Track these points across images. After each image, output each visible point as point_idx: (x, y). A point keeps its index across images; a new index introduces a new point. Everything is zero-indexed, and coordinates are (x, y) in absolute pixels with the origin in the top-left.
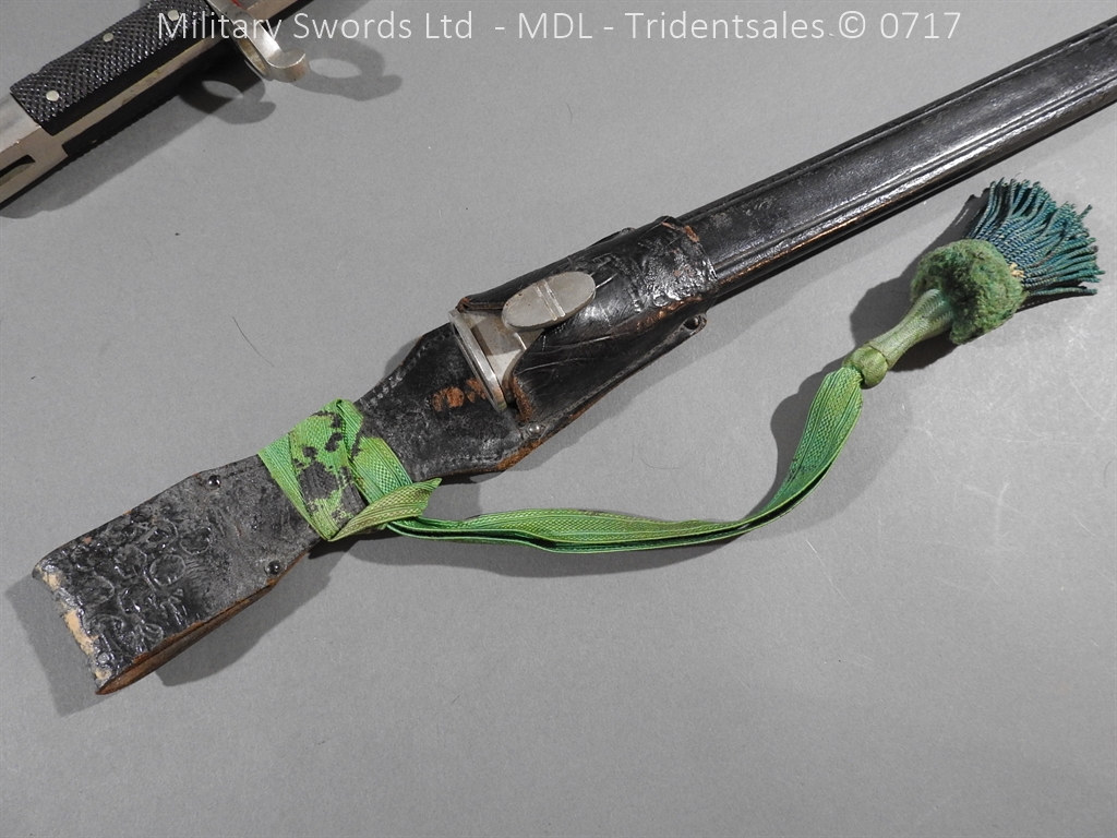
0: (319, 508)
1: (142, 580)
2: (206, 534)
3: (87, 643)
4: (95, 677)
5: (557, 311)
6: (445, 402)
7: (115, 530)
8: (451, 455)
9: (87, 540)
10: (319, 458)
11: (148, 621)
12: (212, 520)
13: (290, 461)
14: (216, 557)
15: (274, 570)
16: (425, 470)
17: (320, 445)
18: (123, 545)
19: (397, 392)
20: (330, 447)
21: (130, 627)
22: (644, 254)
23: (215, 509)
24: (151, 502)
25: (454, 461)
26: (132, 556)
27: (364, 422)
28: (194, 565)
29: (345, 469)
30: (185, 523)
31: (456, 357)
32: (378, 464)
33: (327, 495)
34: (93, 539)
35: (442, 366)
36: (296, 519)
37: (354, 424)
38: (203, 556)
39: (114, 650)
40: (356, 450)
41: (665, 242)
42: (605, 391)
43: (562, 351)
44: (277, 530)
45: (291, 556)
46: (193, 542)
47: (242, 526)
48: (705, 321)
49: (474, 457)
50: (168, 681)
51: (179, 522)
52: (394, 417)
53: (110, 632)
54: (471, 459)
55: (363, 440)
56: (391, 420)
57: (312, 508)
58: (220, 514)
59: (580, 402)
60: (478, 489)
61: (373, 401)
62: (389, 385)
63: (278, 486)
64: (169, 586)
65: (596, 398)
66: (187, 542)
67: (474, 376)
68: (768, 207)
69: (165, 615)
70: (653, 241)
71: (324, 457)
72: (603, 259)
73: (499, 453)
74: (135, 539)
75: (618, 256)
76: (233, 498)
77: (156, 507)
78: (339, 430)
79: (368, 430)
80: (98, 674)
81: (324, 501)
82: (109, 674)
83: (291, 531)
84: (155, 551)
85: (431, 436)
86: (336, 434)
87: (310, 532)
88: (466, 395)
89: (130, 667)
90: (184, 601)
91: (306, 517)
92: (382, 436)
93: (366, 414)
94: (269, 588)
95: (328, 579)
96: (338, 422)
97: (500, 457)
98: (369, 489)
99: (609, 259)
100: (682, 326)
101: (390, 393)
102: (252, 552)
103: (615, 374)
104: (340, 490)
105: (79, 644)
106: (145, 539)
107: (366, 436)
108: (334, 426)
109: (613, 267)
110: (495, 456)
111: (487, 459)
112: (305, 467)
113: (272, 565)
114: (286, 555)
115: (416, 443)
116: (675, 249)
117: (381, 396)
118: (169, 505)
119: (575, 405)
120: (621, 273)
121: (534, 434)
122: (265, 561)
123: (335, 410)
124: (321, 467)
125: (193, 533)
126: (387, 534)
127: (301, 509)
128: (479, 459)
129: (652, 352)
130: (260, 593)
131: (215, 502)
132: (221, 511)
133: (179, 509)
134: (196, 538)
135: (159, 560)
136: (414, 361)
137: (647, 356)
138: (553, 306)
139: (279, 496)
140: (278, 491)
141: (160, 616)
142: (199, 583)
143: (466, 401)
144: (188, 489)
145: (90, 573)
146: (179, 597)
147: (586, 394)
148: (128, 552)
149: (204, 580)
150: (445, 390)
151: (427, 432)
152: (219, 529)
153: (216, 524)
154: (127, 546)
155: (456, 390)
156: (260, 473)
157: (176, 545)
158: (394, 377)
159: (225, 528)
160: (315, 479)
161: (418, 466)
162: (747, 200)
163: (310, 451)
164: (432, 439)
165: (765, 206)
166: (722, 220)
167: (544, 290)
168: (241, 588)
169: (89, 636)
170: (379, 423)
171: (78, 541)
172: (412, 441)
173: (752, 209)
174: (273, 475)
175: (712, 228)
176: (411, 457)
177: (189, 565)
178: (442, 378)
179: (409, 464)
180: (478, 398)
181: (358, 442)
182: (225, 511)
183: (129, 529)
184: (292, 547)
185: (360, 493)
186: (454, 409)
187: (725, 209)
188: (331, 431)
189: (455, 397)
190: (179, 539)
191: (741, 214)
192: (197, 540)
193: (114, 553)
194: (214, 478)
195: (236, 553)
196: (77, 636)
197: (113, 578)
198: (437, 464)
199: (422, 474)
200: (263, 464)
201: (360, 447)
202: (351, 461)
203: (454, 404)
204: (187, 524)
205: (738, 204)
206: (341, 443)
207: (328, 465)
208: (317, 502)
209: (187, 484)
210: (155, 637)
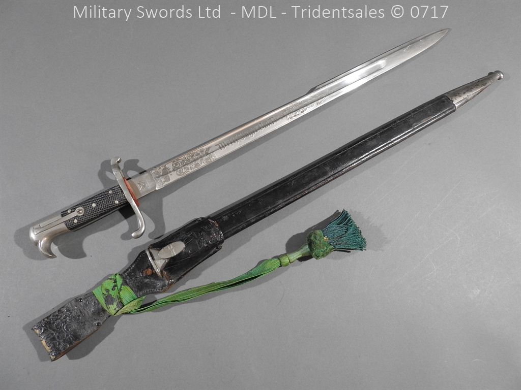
1: (62, 331)
2: (79, 316)
3: (48, 348)
5: (173, 254)
6: (146, 273)
7: (53, 316)
8: (149, 289)
9: (46, 320)
10: (110, 292)
11: (64, 342)
12: (81, 312)
13: (102, 293)
14: (82, 323)
15: (99, 325)
16: (141, 294)
17: (110, 289)
18: (56, 320)
19: (134, 270)
20: (113, 289)
21: (59, 344)
22: (202, 231)
24: (63, 307)
25: (149, 291)
26: (58, 324)
27: (123, 281)
28: (76, 326)
29: (118, 296)
30: (73, 313)
32: (127, 294)
33: (113, 304)
34: (48, 319)
35: (146, 262)
36: (104, 311)
37: (120, 281)
38: (78, 323)
39: (56, 350)
40: (121, 290)
41: (208, 226)
43: (177, 262)
44: (99, 314)
45: (103, 321)
48: (222, 247)
49: (155, 290)
51: (71, 313)
53: (54, 345)
55: (123, 286)
56: (131, 279)
57: (108, 307)
58: (82, 310)
59: (186, 272)
61: (126, 274)
62: (130, 268)
63: (98, 301)
64: (70, 332)
66: (74, 319)
69: (69, 340)
71: (111, 292)
73: (162, 288)
74: (59, 318)
75: (195, 232)
76: (86, 305)
77: (65, 309)
79: (125, 283)
80: (52, 357)
81: (112, 306)
82: (54, 357)
83: (103, 314)
84: (65, 322)
86: (115, 285)
87: (108, 314)
88: (152, 271)
89: (59, 354)
90: (74, 336)
91: (107, 309)
92: (128, 285)
93: (123, 278)
94: (97, 330)
95: (114, 328)
96: (115, 282)
98: (125, 302)
99: (192, 233)
100: (214, 249)
101: (131, 271)
102: (92, 321)
103: (196, 264)
104: (116, 303)
105: (46, 349)
106: (62, 318)
108: (114, 283)
109: (193, 236)
111: (158, 290)
112: (106, 296)
113: (98, 324)
116: (211, 229)
117: (128, 272)
118: (68, 308)
119: (184, 273)
120: (195, 237)
121: (172, 282)
122: (96, 323)
123: (115, 278)
124: (110, 295)
125: (75, 316)
127: (105, 308)
130: (95, 331)
131: (81, 306)
133: (71, 309)
135: (66, 324)
136: (138, 261)
137: (204, 258)
138: (173, 252)
140: (99, 303)
141: (67, 340)
142: (78, 330)
143: (152, 273)
144: (73, 303)
145: (48, 329)
146: (72, 335)
148: (57, 322)
150: (147, 270)
152: (82, 314)
156: (93, 297)
157: (71, 320)
158: (132, 266)
159: (84, 314)
160: (109, 299)
161: (138, 293)
162: (233, 211)
163: (108, 291)
164: (143, 285)
165: (239, 213)
166: (225, 218)
167: (170, 247)
168: (89, 331)
170: (127, 280)
171: (44, 320)
172: (137, 286)
173: (235, 214)
174: (97, 298)
175: (223, 221)
177: (74, 326)
178: (146, 266)
179: (135, 292)
181: (121, 287)
182: (84, 309)
183: (57, 315)
184: (103, 318)
185: (122, 303)
186: (149, 276)
187: (227, 214)
189: (149, 271)
190: (72, 318)
191: (232, 216)
192: (76, 318)
193: (54, 323)
194: (81, 299)
195: (88, 321)
196: (45, 347)
197: (54, 330)
198: (144, 292)
200: (94, 294)
202: (119, 293)
203: (149, 274)
205: (231, 213)
206: (116, 288)
207: (112, 295)
208: (110, 306)
209: (73, 301)
210: (67, 346)
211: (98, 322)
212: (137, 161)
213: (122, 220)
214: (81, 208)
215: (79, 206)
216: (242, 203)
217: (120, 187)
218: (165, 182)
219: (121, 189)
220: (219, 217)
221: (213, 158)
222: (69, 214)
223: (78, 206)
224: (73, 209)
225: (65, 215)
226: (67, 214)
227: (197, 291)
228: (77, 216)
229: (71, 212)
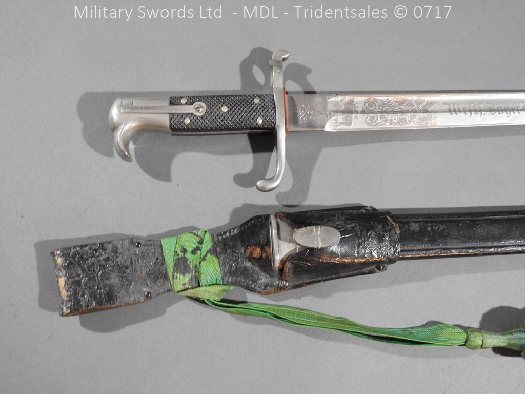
0: (178, 278)
1: (94, 277)
2: (127, 268)
3: (64, 293)
4: (62, 310)
5: (318, 244)
6: (251, 253)
7: (90, 249)
8: (244, 278)
9: (78, 249)
10: (187, 255)
11: (91, 296)
12: (131, 263)
13: (173, 250)
14: (127, 280)
15: (148, 296)
16: (230, 280)
17: (189, 248)
18: (92, 257)
19: (233, 238)
20: (194, 252)
21: (83, 295)
22: (371, 229)
23: (134, 258)
24: (109, 243)
25: (244, 282)
26: (94, 264)
27: (213, 246)
28: (117, 280)
29: (196, 266)
30: (120, 258)
31: (266, 233)
32: (211, 269)
33: (184, 274)
34: (81, 249)
35: (257, 235)
36: (165, 277)
37: (207, 245)
38: (122, 277)
39: (74, 303)
40: (204, 259)
41: (383, 227)
42: (324, 280)
43: (313, 260)
44: (156, 279)
45: (157, 293)
46: (120, 269)
47: (142, 268)
48: (386, 269)
49: (253, 284)
51: (117, 257)
52: (226, 250)
53: (75, 294)
54: (252, 284)
55: (209, 255)
56: (224, 250)
57: (175, 277)
58: (135, 261)
59: (312, 280)
61: (220, 237)
62: (230, 233)
63: (164, 259)
64: (104, 284)
65: (320, 281)
66: (118, 268)
67: (270, 246)
68: (440, 230)
69: (99, 296)
70: (379, 224)
71: (189, 255)
72: (351, 223)
73: (266, 287)
74: (98, 256)
75: (359, 225)
76: (143, 256)
77: (110, 246)
78: (200, 246)
79: (213, 251)
80: (64, 309)
81: (181, 276)
82: (68, 311)
83: (162, 283)
84: (104, 266)
85: (239, 266)
86: (198, 247)
87: (170, 285)
88: (262, 254)
89: (76, 310)
90: (108, 294)
91: (171, 279)
92: (217, 257)
93: (214, 242)
94: (142, 302)
96: (201, 242)
97: (265, 289)
98: (203, 282)
99: (354, 225)
100: (374, 266)
101: (229, 237)
102: (142, 284)
103: (333, 275)
104: (190, 275)
105: (60, 293)
106: (101, 258)
107: (211, 254)
108: (199, 243)
109: (354, 230)
110: (263, 288)
111: (259, 287)
112: (179, 257)
113: (148, 293)
114: (155, 291)
115: (231, 266)
116: (386, 233)
117: (224, 236)
118: (116, 247)
119: (308, 281)
120: (357, 234)
121: (285, 286)
123: (202, 236)
124: (185, 260)
125: (121, 264)
126: (203, 302)
127: (170, 274)
128: (255, 286)
129: (355, 272)
131: (135, 254)
132: (136, 260)
133: (120, 251)
134: (122, 267)
135: (104, 271)
136: (246, 226)
137: (351, 273)
138: (318, 241)
139: (163, 265)
140: (163, 262)
141: (96, 296)
142: (116, 289)
143: (261, 257)
144: (126, 243)
145: (75, 264)
146: (106, 291)
147: (316, 278)
148: (92, 261)
149: (119, 288)
150: (254, 247)
151: (238, 263)
152: (133, 268)
153: (132, 266)
154: (93, 258)
155: (259, 250)
156: (158, 250)
157: (113, 267)
158: (234, 230)
159: (135, 269)
160: (181, 265)
161: (227, 277)
162: (432, 222)
163: (184, 250)
164: (239, 268)
165: (438, 229)
166: (414, 227)
167: (317, 231)
168: (132, 298)
169: (67, 291)
170: (218, 249)
171: (75, 247)
172: (230, 265)
173: (432, 227)
174: (164, 254)
175: (409, 229)
176: (226, 271)
177: (114, 279)
178: (255, 240)
179: (224, 275)
180: (267, 257)
181: (206, 255)
182: (138, 261)
183: (96, 251)
184: (159, 289)
185: (198, 280)
186: (254, 258)
187: (420, 222)
188: (196, 245)
189: (257, 252)
190: (115, 265)
191: (425, 228)
192: (122, 269)
193: (87, 259)
194: (139, 243)
195: (136, 283)
196: (61, 289)
197: (83, 271)
198: (236, 280)
199: (227, 281)
200: (162, 246)
201: (206, 258)
202: (200, 263)
203: (255, 256)
204: (120, 260)
205: (427, 222)
206: (199, 252)
207: (189, 260)
208: (178, 275)
209: (127, 241)
210: (92, 304)
211: (146, 290)
212: (309, 71)
213: (247, 153)
214: (203, 104)
215: (200, 100)
216: (449, 215)
217: (273, 100)
218: (342, 123)
219: (274, 104)
220: (406, 220)
221: (433, 121)
222: (182, 104)
223: (200, 98)
224: (191, 101)
225: (175, 104)
226: (179, 104)
227: (318, 320)
228: (192, 114)
229: (186, 104)
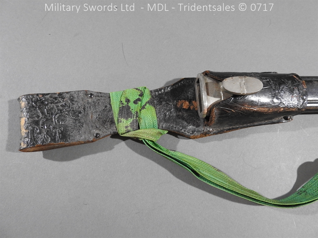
0: (122, 122)
1: (52, 119)
2: (80, 113)
3: (24, 131)
4: (21, 145)
5: (244, 90)
6: (182, 105)
7: (51, 97)
8: (176, 125)
9: (40, 96)
10: (130, 104)
11: (47, 134)
12: (84, 109)
13: (119, 100)
14: (80, 122)
15: (97, 136)
16: (164, 126)
17: (132, 100)
18: (51, 103)
19: (166, 94)
20: (135, 102)
21: (40, 133)
22: (283, 84)
23: (87, 105)
24: (67, 93)
25: (176, 127)
26: (52, 108)
27: (151, 99)
28: (71, 122)
29: (137, 112)
30: (75, 105)
31: (192, 91)
32: (149, 116)
33: (127, 119)
34: (43, 96)
35: (186, 92)
36: (112, 122)
37: (147, 98)
38: (76, 120)
39: (31, 139)
40: (143, 107)
41: (293, 83)
42: (241, 128)
43: (236, 107)
44: (104, 122)
45: (105, 134)
46: (75, 113)
47: (93, 115)
48: (292, 119)
49: (183, 130)
50: (45, 156)
51: (73, 104)
52: (161, 102)
53: (33, 131)
54: (182, 130)
55: (148, 105)
56: (160, 103)
57: (120, 121)
58: (88, 108)
59: (231, 127)
60: (179, 141)
61: (157, 93)
62: (164, 90)
63: (111, 107)
64: (59, 125)
65: (237, 129)
66: (73, 112)
67: (196, 101)
69: (53, 134)
70: (288, 80)
71: (131, 105)
72: (266, 79)
73: (193, 132)
74: (56, 103)
75: (273, 80)
76: (95, 104)
77: (68, 96)
78: (141, 98)
79: (151, 102)
80: (22, 144)
81: (125, 120)
82: (25, 146)
83: (109, 125)
84: (61, 110)
85: (172, 115)
86: (139, 99)
87: (115, 129)
88: (190, 106)
89: (32, 145)
90: (62, 132)
91: (116, 123)
92: (155, 107)
93: (152, 96)
94: (92, 141)
95: (113, 148)
96: (142, 95)
97: (193, 134)
98: (142, 125)
99: (268, 80)
100: (282, 117)
101: (164, 93)
102: (92, 126)
103: (248, 123)
104: (132, 119)
105: (21, 131)
106: (59, 104)
107: (149, 104)
108: (140, 95)
109: (269, 84)
110: (191, 132)
111: (187, 132)
112: (124, 105)
113: (97, 134)
114: (103, 133)
115: (165, 115)
116: (295, 87)
117: (160, 92)
118: (73, 97)
119: (228, 128)
120: (272, 87)
121: (209, 131)
122: (95, 132)
123: (143, 90)
124: (129, 108)
125: (76, 110)
126: (141, 142)
127: (116, 119)
128: (185, 131)
129: (266, 121)
130: (89, 142)
131: (88, 103)
132: (89, 107)
133: (75, 100)
134: (76, 112)
135: (60, 114)
136: (177, 85)
137: (263, 122)
138: (243, 88)
139: (110, 111)
140: (111, 109)
141: (52, 134)
142: (70, 129)
143: (189, 109)
144: (81, 94)
145: (36, 108)
146: (61, 130)
147: (234, 126)
148: (52, 106)
149: (72, 128)
150: (184, 101)
151: (171, 113)
152: (85, 113)
153: (85, 111)
154: (53, 104)
155: (187, 103)
156: (107, 100)
157: (69, 112)
158: (168, 88)
159: (87, 114)
160: (125, 111)
161: (162, 123)
163: (128, 101)
164: (172, 116)
167: (242, 80)
168: (83, 137)
169: (25, 129)
170: (155, 102)
171: (37, 95)
172: (164, 113)
174: (111, 103)
176: (161, 119)
177: (69, 121)
178: (184, 96)
179: (160, 121)
180: (194, 109)
181: (145, 105)
182: (90, 108)
183: (56, 98)
184: (106, 131)
185: (138, 123)
186: (184, 109)
188: (138, 97)
189: (186, 105)
190: (70, 110)
192: (76, 113)
193: (47, 105)
194: (91, 94)
195: (87, 124)
196: (22, 127)
197: (43, 113)
198: (169, 126)
199: (162, 127)
200: (110, 98)
201: (146, 107)
202: (140, 110)
203: (184, 107)
204: (75, 107)
206: (140, 103)
207: (132, 108)
208: (122, 119)
209: (82, 92)
210: (47, 140)
211: (97, 132)
